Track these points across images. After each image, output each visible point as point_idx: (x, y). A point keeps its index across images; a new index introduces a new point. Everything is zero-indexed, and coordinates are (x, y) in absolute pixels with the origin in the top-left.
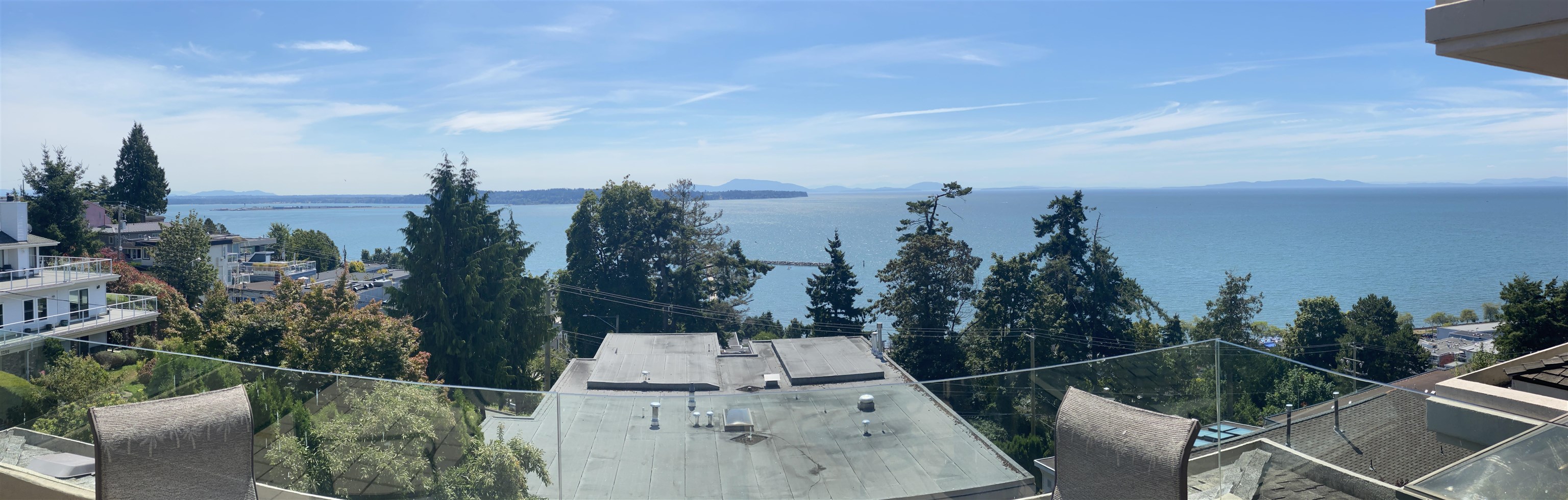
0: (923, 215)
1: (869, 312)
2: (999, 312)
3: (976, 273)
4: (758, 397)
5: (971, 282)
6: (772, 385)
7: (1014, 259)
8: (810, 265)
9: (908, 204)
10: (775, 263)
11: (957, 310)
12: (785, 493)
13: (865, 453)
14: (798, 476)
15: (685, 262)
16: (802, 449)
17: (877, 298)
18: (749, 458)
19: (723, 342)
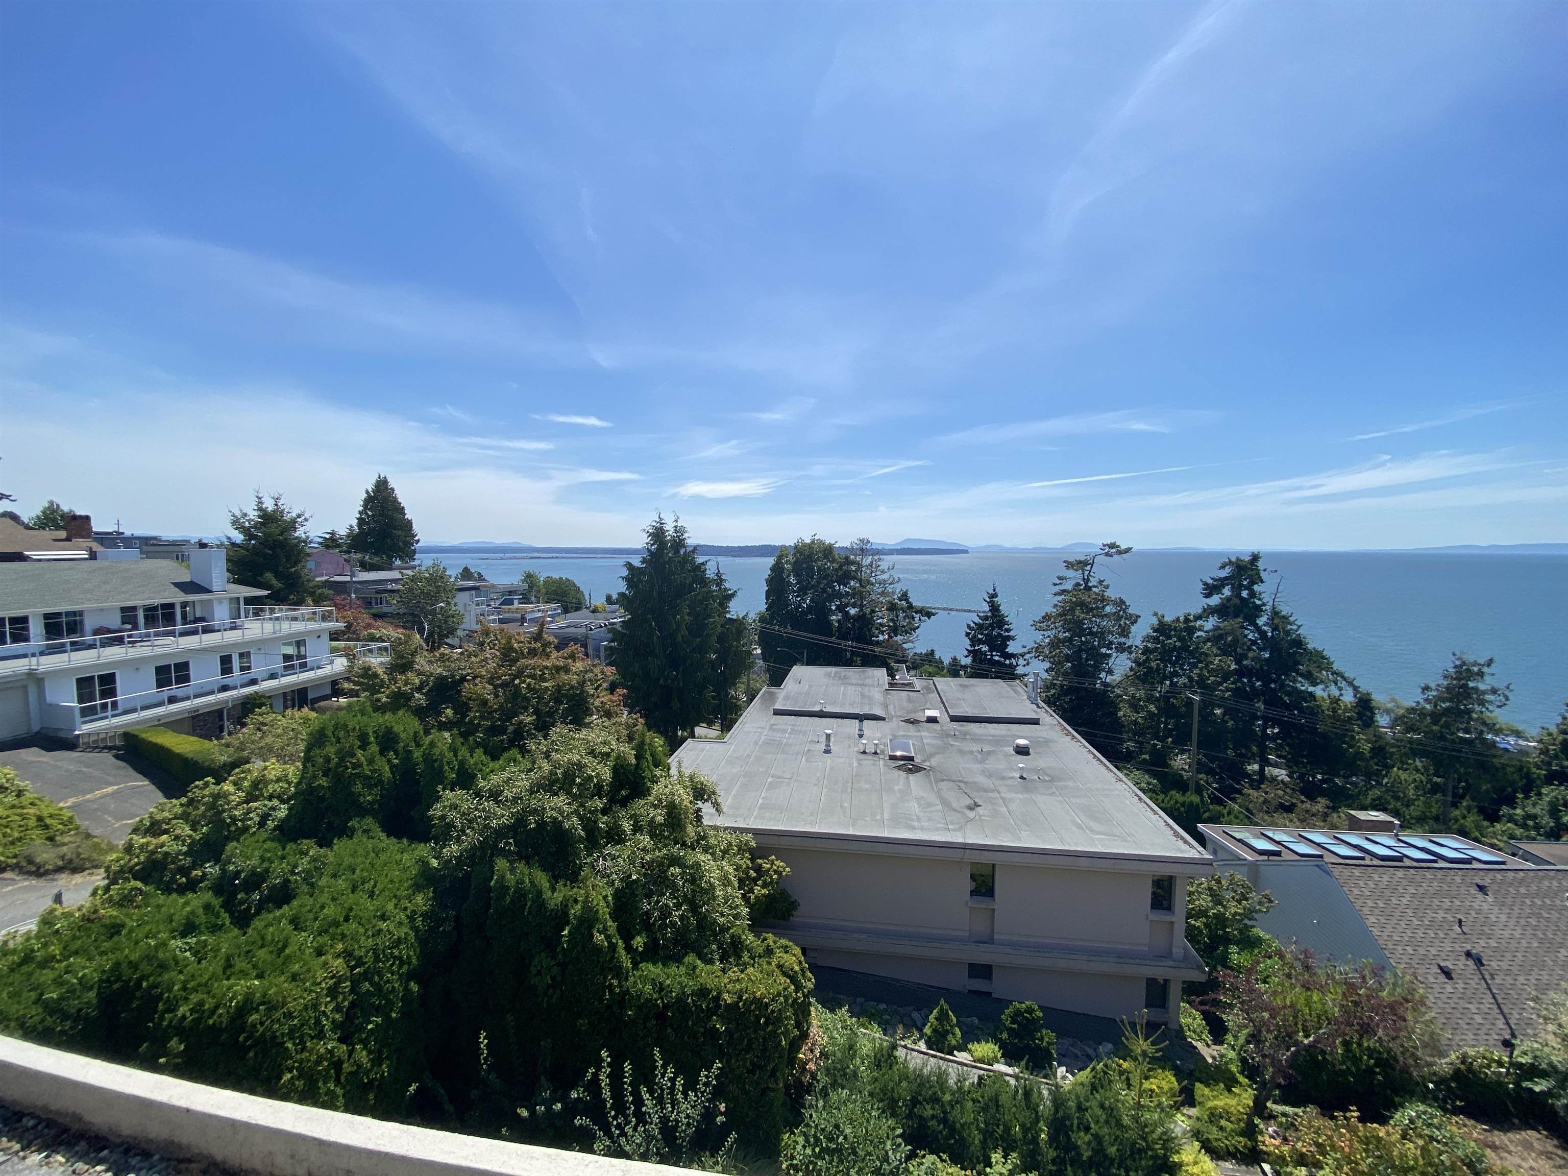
0: (1080, 572)
1: (1023, 656)
2: (1158, 669)
3: (1133, 628)
4: (919, 731)
5: (1127, 636)
6: (932, 720)
7: (1178, 619)
8: (969, 611)
9: (1064, 562)
10: (939, 609)
11: (1111, 662)
12: (941, 825)
13: (1020, 796)
14: (955, 810)
15: (861, 607)
16: (961, 784)
17: (1031, 645)
18: (909, 786)
19: (891, 674)
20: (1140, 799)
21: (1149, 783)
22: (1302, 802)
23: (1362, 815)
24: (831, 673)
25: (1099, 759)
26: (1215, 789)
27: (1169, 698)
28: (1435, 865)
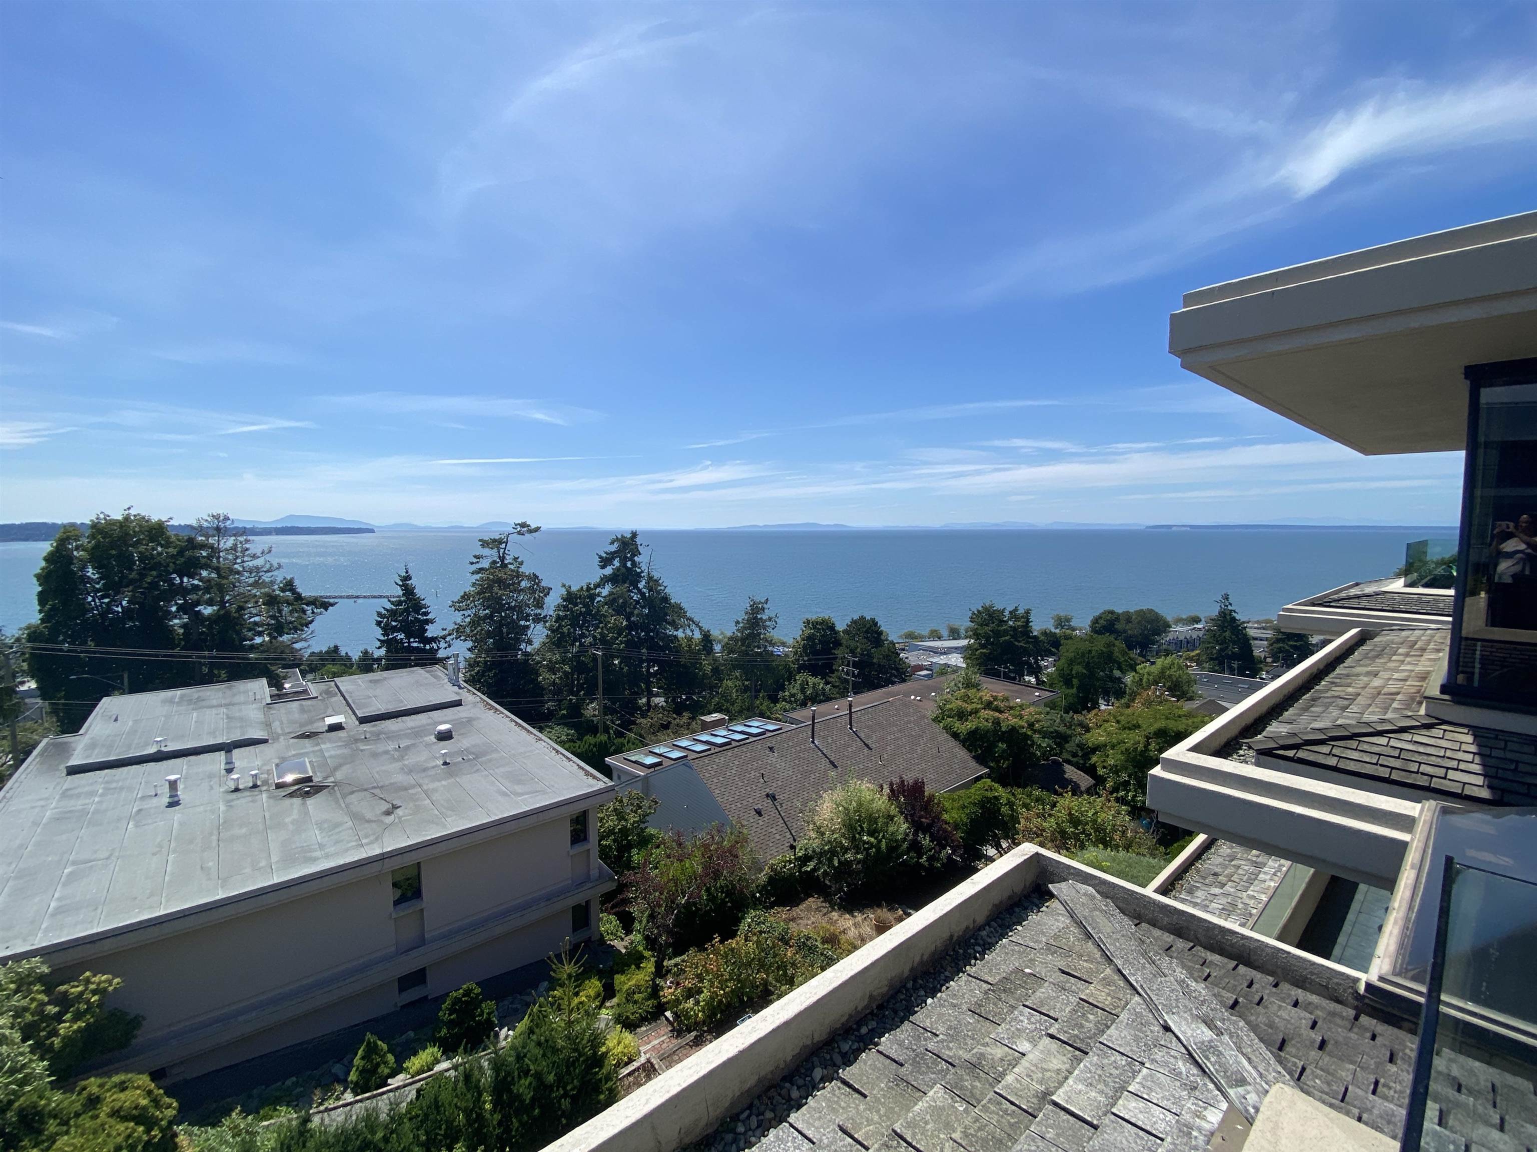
0: (496, 550)
1: (444, 639)
2: (569, 633)
3: (547, 600)
4: (318, 744)
5: (541, 607)
6: (335, 728)
7: (582, 588)
8: (381, 597)
9: (480, 541)
10: (341, 597)
11: (529, 633)
12: (354, 844)
13: (444, 783)
14: (369, 821)
15: (222, 603)
16: (373, 790)
17: (451, 626)
18: (307, 813)
19: (276, 682)
20: (557, 752)
21: (568, 735)
22: (675, 719)
23: (708, 718)
24: (173, 697)
25: (520, 726)
26: (618, 725)
27: (580, 656)
28: (748, 741)
